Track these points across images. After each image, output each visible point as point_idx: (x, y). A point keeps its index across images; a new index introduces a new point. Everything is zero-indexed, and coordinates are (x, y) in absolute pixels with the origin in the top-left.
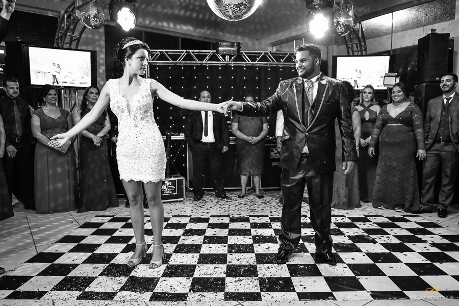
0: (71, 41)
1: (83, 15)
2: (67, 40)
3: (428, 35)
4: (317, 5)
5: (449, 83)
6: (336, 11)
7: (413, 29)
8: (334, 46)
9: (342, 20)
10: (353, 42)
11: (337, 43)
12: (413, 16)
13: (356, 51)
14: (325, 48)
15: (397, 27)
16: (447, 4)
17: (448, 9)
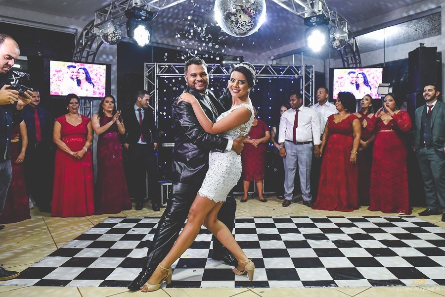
0: (88, 55)
1: (102, 32)
2: (85, 54)
3: (417, 49)
4: (314, 22)
5: (430, 93)
6: (331, 28)
7: (405, 43)
8: (331, 59)
9: (338, 35)
10: (348, 56)
11: (333, 57)
12: (403, 31)
13: (351, 64)
14: (322, 61)
15: (388, 42)
16: (434, 21)
17: (436, 25)
